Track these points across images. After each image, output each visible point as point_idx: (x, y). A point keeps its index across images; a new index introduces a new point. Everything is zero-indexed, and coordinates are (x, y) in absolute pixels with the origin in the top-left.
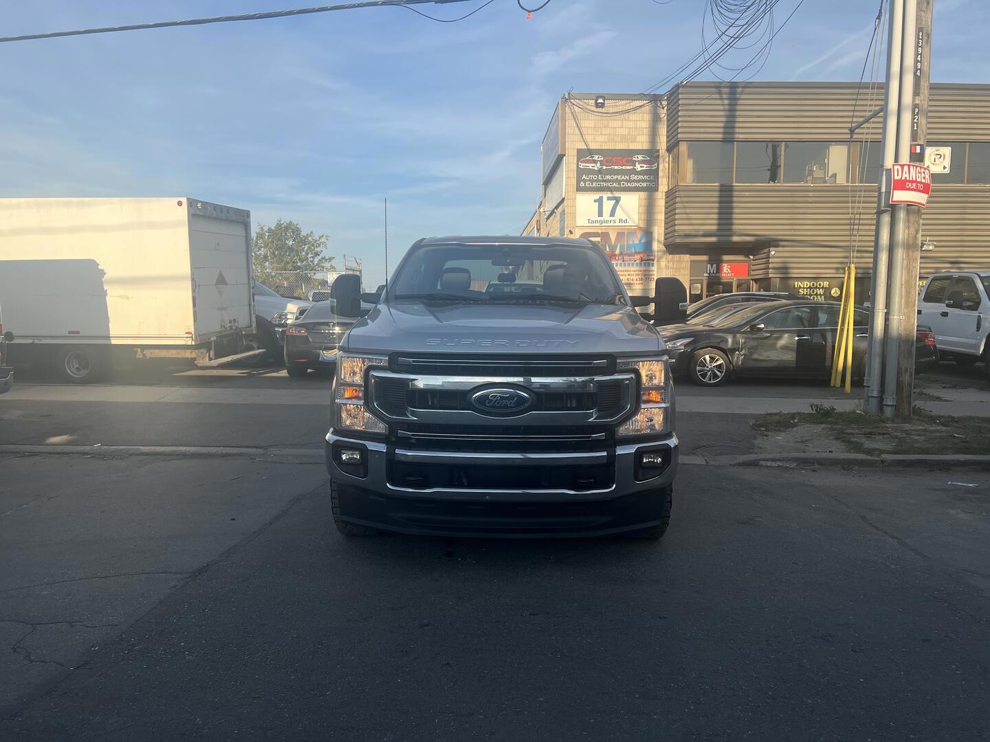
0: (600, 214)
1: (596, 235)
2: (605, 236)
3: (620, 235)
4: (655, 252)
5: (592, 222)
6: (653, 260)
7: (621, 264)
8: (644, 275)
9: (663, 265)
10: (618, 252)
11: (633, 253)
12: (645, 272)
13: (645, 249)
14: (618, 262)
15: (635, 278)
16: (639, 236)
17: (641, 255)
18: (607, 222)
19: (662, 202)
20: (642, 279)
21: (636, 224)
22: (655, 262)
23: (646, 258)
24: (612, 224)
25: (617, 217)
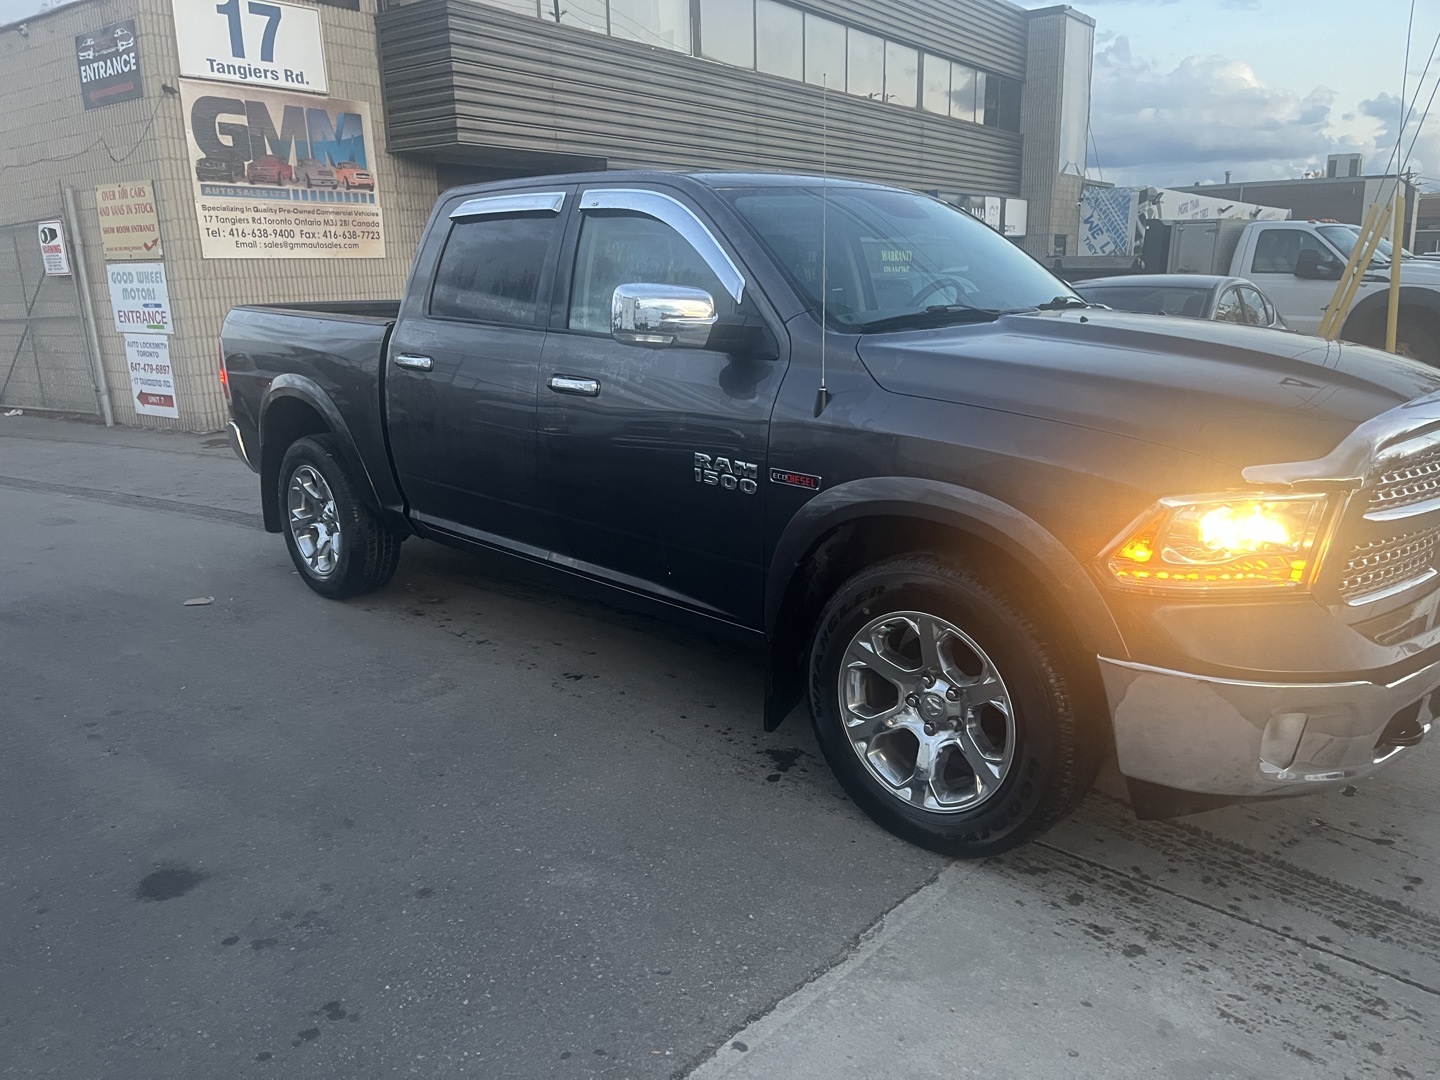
0: (238, 50)
1: (234, 106)
2: (256, 111)
3: (291, 113)
4: (372, 168)
5: (221, 69)
6: (371, 188)
7: (304, 192)
8: (361, 224)
9: (392, 199)
10: (293, 161)
11: (328, 167)
12: (359, 219)
13: (352, 159)
14: (301, 188)
15: (340, 230)
16: (333, 122)
17: (345, 172)
18: (256, 72)
19: (370, 41)
20: (354, 235)
21: (324, 89)
22: (376, 192)
23: (358, 181)
24: (269, 81)
25: (278, 64)
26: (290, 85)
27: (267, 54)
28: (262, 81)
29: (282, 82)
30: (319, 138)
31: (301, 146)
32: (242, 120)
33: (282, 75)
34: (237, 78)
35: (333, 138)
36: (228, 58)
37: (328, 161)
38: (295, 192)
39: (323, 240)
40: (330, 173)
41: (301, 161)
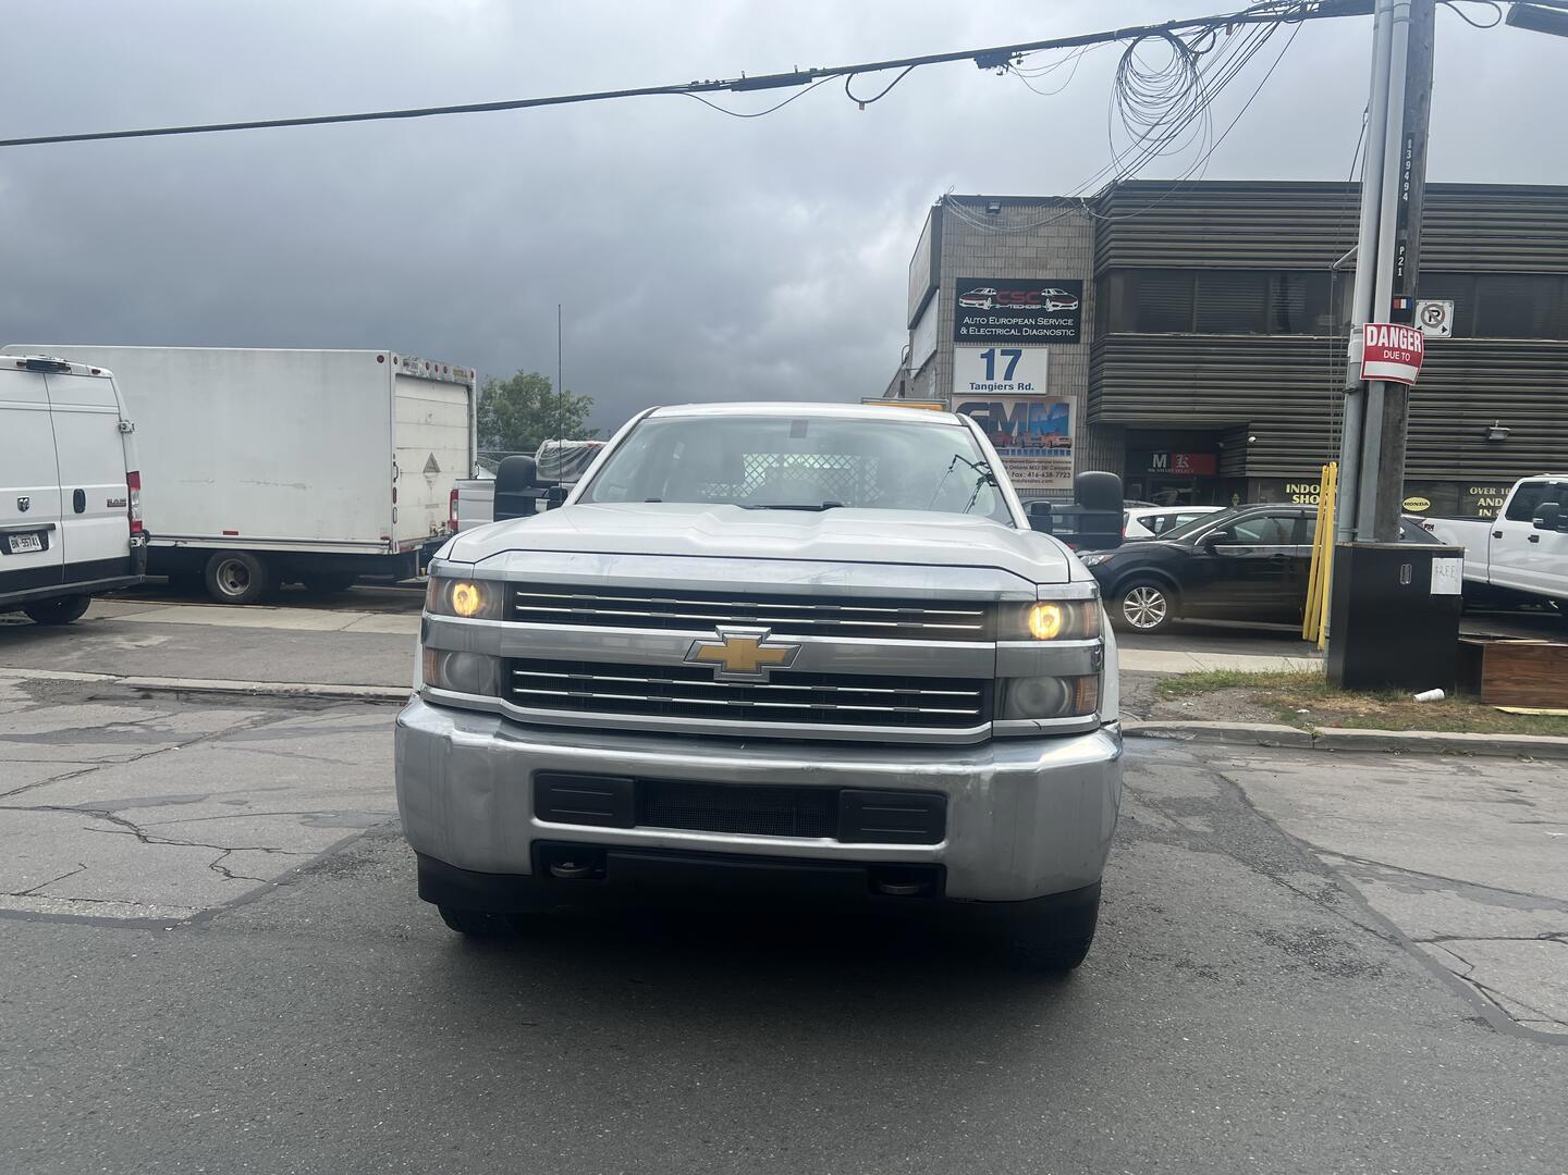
0: (990, 376)
1: (983, 407)
2: (997, 408)
3: (1019, 407)
4: (1072, 433)
5: (978, 387)
6: (1069, 446)
7: (1019, 451)
8: (1056, 468)
9: (1084, 454)
10: (1015, 433)
11: (1040, 435)
12: (1056, 465)
13: (1058, 430)
14: (1016, 448)
15: (1040, 472)
16: (1048, 410)
17: (1051, 438)
18: (1000, 387)
19: (1085, 360)
20: (1051, 475)
21: (1044, 392)
22: (1072, 449)
23: (1059, 442)
24: (1007, 391)
25: (1015, 381)
26: (1021, 391)
27: (1008, 376)
28: (1003, 391)
29: (1016, 391)
30: (1036, 420)
31: (1022, 425)
32: (987, 413)
33: (1016, 387)
34: (987, 391)
35: (1045, 418)
36: (982, 379)
37: (1039, 432)
38: (1013, 451)
39: (1028, 478)
40: (1040, 439)
41: (1020, 434)
